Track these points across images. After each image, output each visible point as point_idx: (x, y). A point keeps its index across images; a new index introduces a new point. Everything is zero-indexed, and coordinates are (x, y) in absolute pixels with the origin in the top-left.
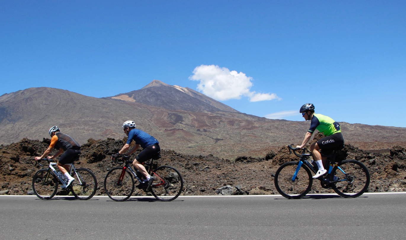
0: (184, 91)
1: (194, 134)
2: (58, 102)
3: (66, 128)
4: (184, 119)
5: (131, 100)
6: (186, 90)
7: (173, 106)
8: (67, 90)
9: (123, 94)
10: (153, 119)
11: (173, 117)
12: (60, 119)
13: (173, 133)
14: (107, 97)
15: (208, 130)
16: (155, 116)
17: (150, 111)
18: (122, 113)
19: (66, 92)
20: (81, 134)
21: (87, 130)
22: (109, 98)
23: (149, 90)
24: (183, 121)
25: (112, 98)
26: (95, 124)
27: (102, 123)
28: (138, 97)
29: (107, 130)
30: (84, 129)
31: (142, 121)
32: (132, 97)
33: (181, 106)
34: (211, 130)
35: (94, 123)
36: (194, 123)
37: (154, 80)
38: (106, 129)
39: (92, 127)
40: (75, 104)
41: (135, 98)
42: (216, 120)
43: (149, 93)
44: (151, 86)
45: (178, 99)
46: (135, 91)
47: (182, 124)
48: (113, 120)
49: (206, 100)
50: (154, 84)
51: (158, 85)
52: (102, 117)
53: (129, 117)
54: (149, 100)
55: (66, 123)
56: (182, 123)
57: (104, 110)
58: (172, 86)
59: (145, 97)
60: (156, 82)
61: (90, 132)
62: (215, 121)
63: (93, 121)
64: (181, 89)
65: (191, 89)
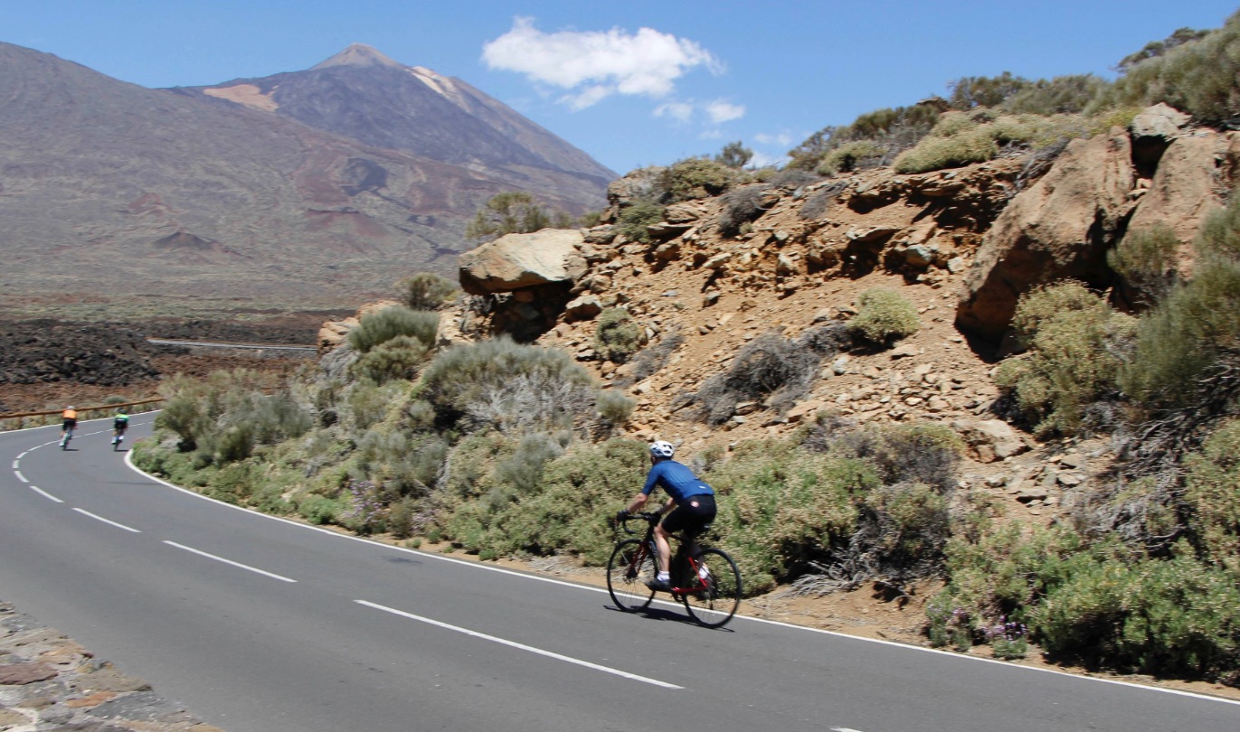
0: (443, 88)
1: (390, 229)
2: (17, 93)
3: (25, 177)
4: (389, 181)
5: (265, 103)
6: (449, 85)
7: (388, 133)
8: (53, 55)
9: (247, 82)
10: (300, 171)
11: (359, 170)
12: (10, 148)
13: (325, 222)
14: (187, 88)
15: (443, 219)
16: (309, 164)
17: (302, 146)
18: (211, 145)
19: (50, 61)
20: (63, 202)
21: (85, 191)
22: (193, 93)
23: (326, 74)
24: (383, 185)
25: (208, 92)
26: (114, 174)
27: (135, 172)
28: (289, 95)
29: (146, 195)
30: (77, 186)
31: (263, 174)
32: (272, 93)
33: (416, 136)
34: (451, 223)
35: (112, 170)
36: (414, 195)
37: (354, 44)
38: (143, 192)
39: (103, 183)
40: (71, 102)
41: (277, 99)
42: (481, 193)
43: (325, 85)
44: (340, 61)
45: (413, 114)
46: (284, 74)
47: (378, 195)
48: (175, 166)
49: (505, 125)
50: (353, 59)
51: (363, 62)
52: (142, 154)
53: (227, 160)
54: (319, 109)
55: (26, 162)
56: (379, 191)
57: (159, 132)
58: (407, 67)
59: (310, 97)
60: (361, 52)
61: (95, 197)
62: (475, 195)
63: (111, 165)
64: (435, 81)
65: (467, 85)
